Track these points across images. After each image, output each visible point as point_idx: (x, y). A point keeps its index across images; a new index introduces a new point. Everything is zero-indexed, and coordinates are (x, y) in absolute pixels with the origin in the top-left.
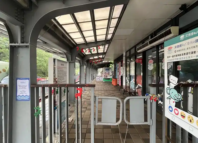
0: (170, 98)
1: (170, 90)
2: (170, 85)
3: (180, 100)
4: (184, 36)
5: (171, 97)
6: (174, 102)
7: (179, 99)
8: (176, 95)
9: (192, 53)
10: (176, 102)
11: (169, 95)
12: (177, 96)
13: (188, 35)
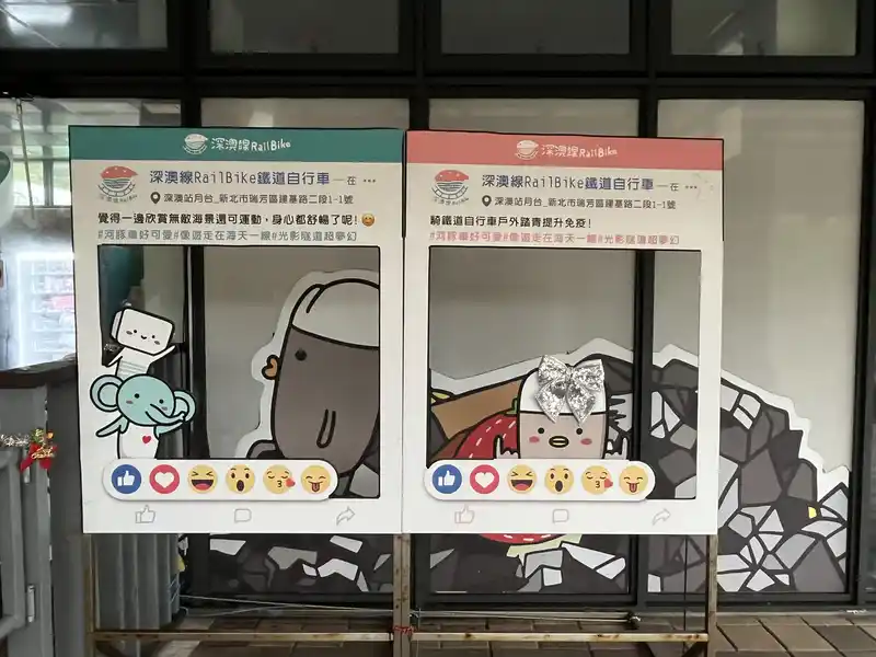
0: (119, 429)
1: (119, 388)
2: (118, 361)
3: (187, 419)
4: (204, 139)
5: (129, 421)
6: (146, 440)
7: (181, 417)
8: (161, 402)
9: (245, 219)
10: (161, 438)
11: (118, 414)
12: (169, 403)
13: (224, 142)
